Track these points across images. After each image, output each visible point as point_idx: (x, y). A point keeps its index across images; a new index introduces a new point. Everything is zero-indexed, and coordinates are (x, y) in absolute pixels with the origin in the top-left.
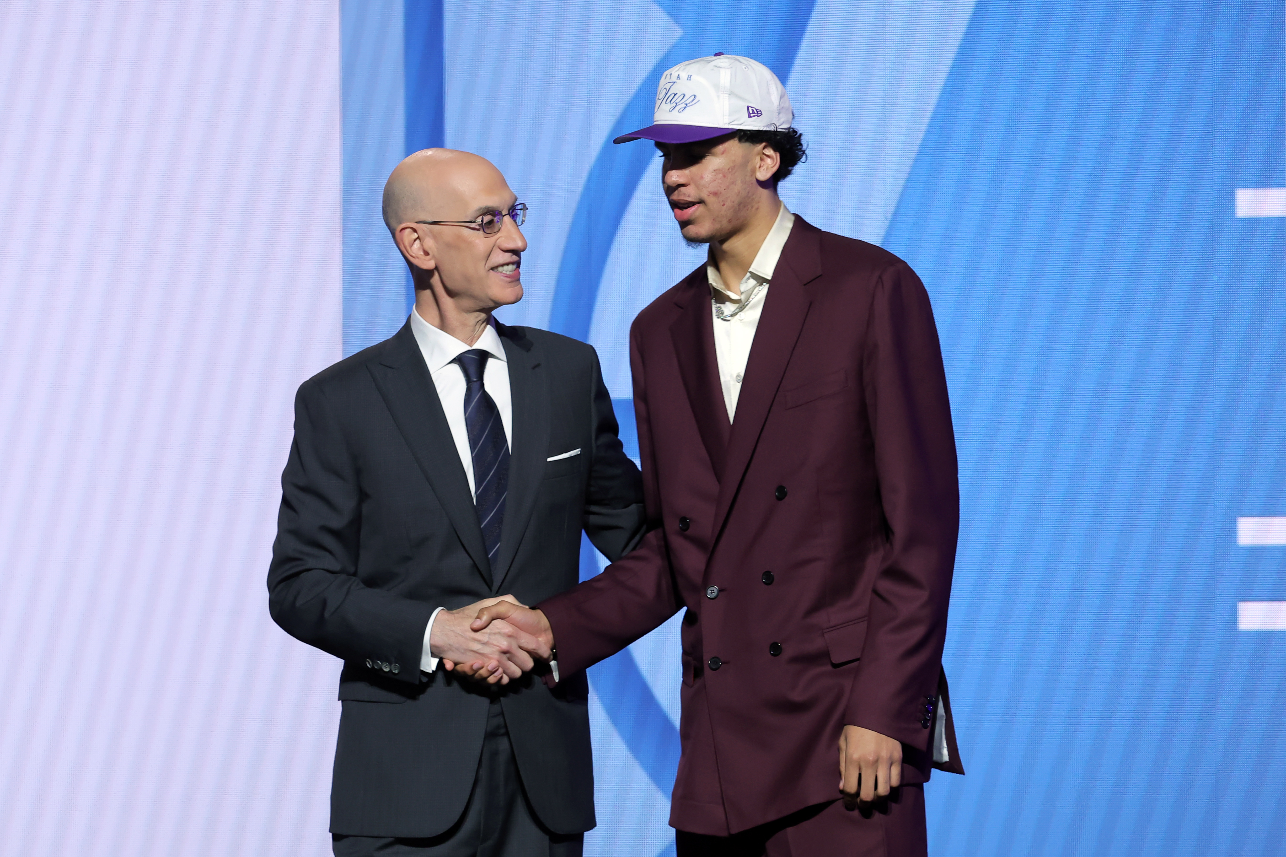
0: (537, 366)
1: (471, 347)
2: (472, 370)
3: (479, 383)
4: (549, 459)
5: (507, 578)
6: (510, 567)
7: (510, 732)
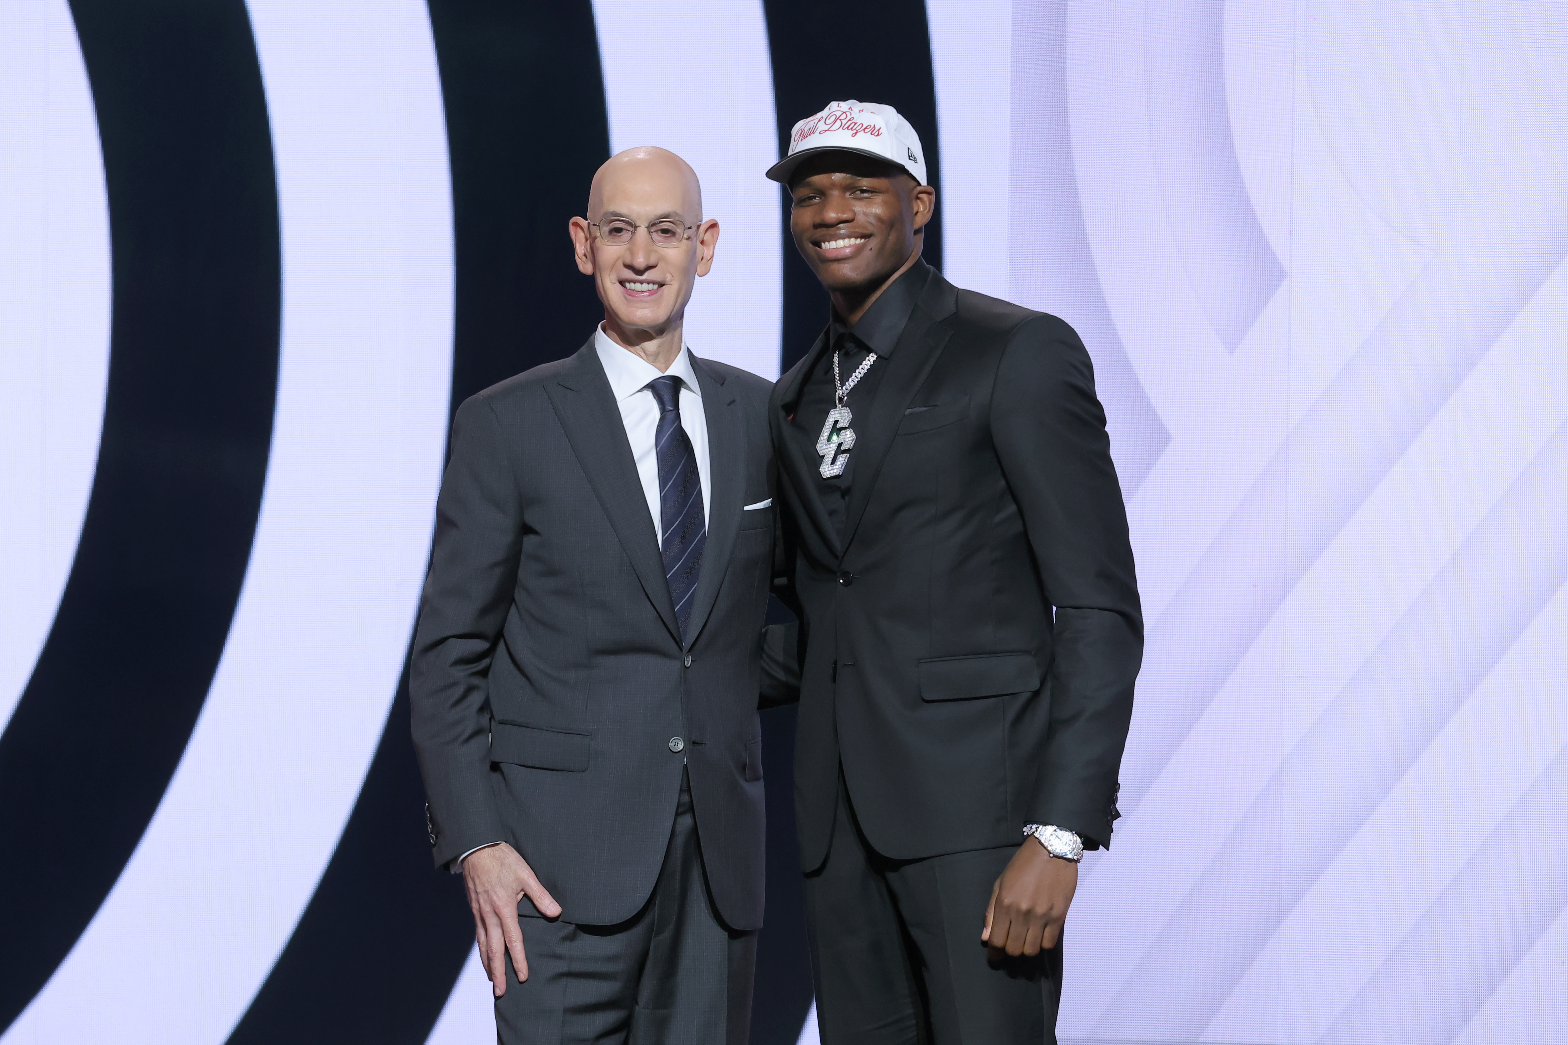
0: (734, 401)
1: (663, 373)
2: (667, 398)
3: (674, 412)
4: (746, 508)
5: (705, 630)
6: (708, 619)
7: (695, 807)
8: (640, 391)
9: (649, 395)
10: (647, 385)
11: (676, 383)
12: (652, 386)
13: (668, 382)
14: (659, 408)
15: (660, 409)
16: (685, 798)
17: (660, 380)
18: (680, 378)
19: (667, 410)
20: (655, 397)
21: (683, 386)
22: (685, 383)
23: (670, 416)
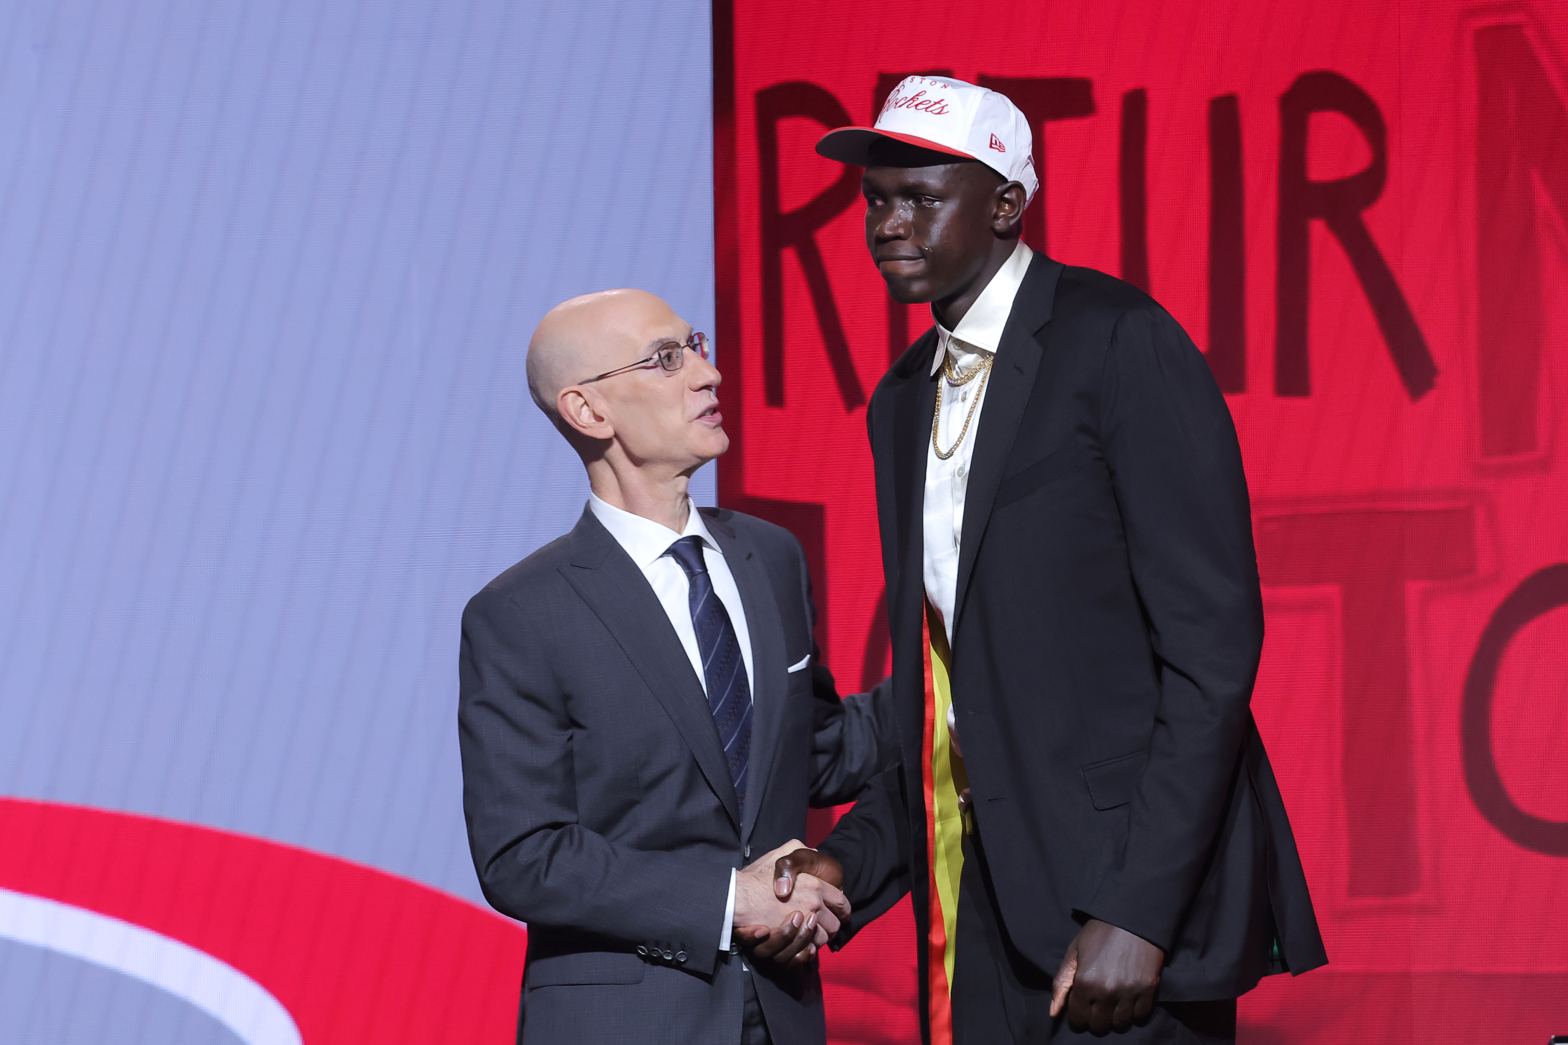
8: (661, 556)
9: (671, 560)
10: (667, 550)
11: (697, 543)
12: (673, 551)
13: (688, 543)
14: (685, 573)
15: (687, 574)
16: (753, 1006)
17: (680, 542)
18: (699, 536)
19: (698, 573)
20: (678, 563)
21: (704, 544)
22: (706, 542)
23: (700, 580)
